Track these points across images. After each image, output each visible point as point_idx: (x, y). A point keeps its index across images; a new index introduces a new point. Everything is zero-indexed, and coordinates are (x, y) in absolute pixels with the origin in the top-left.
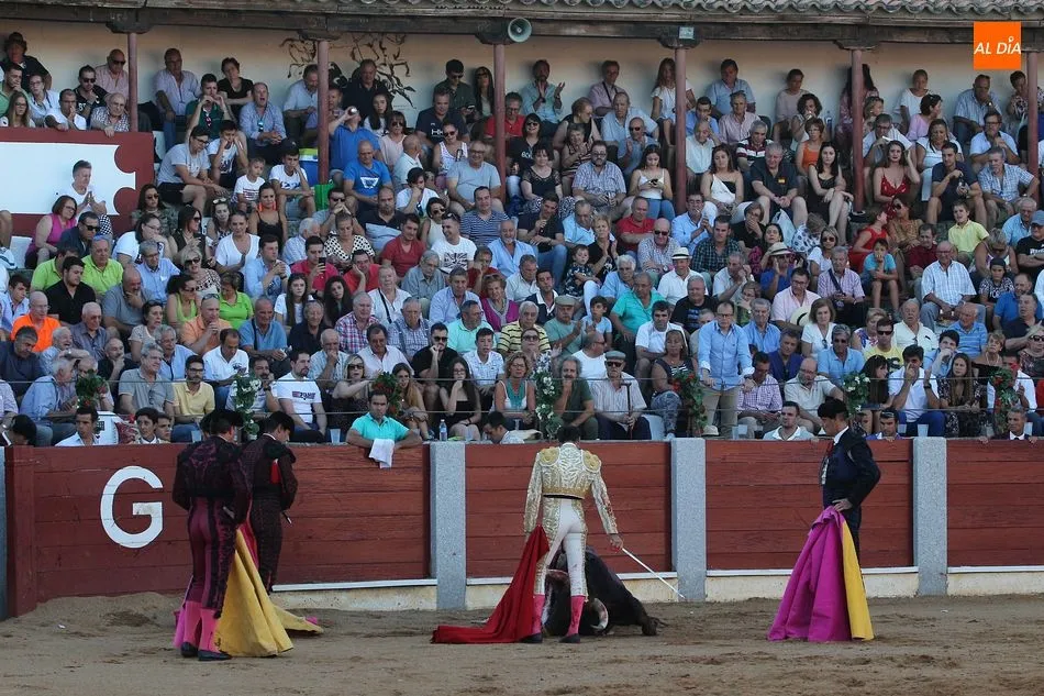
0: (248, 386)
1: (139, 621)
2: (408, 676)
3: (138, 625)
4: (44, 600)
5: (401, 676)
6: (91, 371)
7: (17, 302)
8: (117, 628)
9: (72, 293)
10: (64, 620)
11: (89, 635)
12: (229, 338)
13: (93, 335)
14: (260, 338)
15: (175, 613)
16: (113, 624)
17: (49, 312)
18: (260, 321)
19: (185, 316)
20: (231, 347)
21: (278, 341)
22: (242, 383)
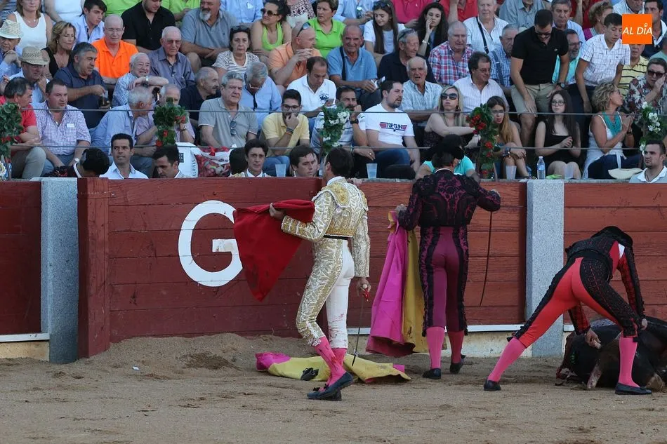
0: (335, 118)
1: (217, 364)
2: (500, 426)
3: (216, 368)
4: (116, 340)
5: (493, 426)
6: (170, 100)
7: (92, 26)
8: (194, 371)
9: (151, 18)
10: (139, 361)
11: (165, 378)
12: (317, 66)
13: (172, 61)
14: (348, 66)
15: (257, 355)
16: (189, 366)
17: (125, 37)
18: (349, 49)
19: (271, 42)
20: (319, 76)
21: (366, 70)
22: (329, 115)
